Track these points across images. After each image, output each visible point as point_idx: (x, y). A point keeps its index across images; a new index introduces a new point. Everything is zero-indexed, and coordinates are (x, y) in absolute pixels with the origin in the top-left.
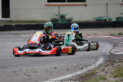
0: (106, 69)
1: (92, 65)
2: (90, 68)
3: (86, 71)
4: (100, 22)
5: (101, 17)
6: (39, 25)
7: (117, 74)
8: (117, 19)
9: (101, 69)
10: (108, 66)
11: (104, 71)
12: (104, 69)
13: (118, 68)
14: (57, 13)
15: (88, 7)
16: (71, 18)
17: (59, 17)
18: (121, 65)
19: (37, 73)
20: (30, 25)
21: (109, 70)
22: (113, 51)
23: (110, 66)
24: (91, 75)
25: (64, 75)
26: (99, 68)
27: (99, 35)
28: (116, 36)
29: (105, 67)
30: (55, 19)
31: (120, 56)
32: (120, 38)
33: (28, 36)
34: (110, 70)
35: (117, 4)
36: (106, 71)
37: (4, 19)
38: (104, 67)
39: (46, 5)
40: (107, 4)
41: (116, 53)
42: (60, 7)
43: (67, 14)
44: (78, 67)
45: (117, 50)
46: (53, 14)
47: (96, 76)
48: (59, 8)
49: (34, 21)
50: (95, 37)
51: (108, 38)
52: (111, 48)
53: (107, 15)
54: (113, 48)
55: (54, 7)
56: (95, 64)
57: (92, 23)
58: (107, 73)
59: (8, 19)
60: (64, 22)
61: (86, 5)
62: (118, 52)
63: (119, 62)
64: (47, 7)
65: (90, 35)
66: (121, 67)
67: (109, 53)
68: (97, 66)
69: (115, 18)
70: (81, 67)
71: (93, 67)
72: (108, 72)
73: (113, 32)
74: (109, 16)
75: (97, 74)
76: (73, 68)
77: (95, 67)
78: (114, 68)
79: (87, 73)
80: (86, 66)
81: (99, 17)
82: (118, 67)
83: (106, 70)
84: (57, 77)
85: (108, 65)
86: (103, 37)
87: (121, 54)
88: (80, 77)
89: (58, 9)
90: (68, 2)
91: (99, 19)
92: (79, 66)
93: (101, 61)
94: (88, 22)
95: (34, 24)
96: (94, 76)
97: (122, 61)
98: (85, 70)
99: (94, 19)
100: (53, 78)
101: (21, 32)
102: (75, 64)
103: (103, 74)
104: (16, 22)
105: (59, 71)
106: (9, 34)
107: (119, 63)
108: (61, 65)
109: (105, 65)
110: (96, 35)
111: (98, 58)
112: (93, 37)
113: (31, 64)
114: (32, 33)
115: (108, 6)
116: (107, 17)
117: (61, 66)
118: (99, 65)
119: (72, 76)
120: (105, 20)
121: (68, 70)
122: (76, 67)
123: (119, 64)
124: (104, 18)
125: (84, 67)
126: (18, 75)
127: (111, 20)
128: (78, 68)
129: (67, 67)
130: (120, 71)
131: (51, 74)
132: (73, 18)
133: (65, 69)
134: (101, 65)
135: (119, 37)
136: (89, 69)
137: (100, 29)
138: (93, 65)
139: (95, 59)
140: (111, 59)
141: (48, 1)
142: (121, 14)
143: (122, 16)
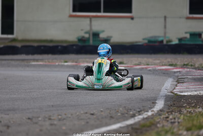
0: (171, 117)
1: (147, 111)
2: (146, 115)
3: (140, 120)
4: (153, 44)
5: (155, 37)
7: (189, 125)
8: (180, 40)
9: (163, 118)
10: (173, 113)
12: (167, 117)
13: (189, 117)
14: (88, 28)
15: (135, 20)
17: (90, 35)
18: (192, 111)
19: (65, 120)
20: (44, 46)
21: (175, 119)
22: (177, 90)
23: (175, 112)
25: (107, 125)
26: (159, 115)
27: (152, 65)
28: (178, 66)
29: (169, 115)
30: (83, 39)
31: (189, 98)
32: (186, 70)
34: (177, 120)
35: (180, 18)
36: (170, 121)
37: (5, 36)
39: (71, 16)
40: (165, 17)
42: (93, 19)
43: (103, 31)
44: (127, 113)
45: (183, 89)
46: (82, 30)
47: (158, 128)
48: (91, 21)
49: (51, 41)
50: (146, 68)
52: (173, 85)
53: (165, 33)
54: (176, 86)
55: (82, 19)
56: (152, 109)
59: (10, 36)
60: (96, 44)
61: (132, 18)
63: (188, 107)
64: (72, 19)
65: (139, 65)
67: (172, 92)
68: (156, 112)
69: (177, 38)
70: (131, 113)
71: (150, 113)
72: (174, 122)
73: (173, 60)
75: (158, 125)
76: (119, 114)
77: (153, 115)
78: (182, 116)
79: (142, 123)
80: (139, 112)
81: (152, 37)
82: (188, 115)
83: (171, 119)
84: (97, 127)
85: (171, 112)
86: (159, 68)
87: (190, 95)
90: (104, 12)
91: (153, 39)
92: (128, 111)
93: (160, 105)
94: (136, 44)
95: (51, 44)
96: (153, 127)
97: (193, 105)
98: (138, 118)
99: (144, 39)
100: (92, 129)
101: (30, 57)
102: (121, 109)
103: (168, 125)
104: (23, 41)
105: (98, 119)
106: (12, 60)
109: (168, 111)
110: (148, 65)
111: (156, 100)
112: (143, 68)
113: (52, 106)
115: (167, 19)
116: (165, 36)
117: (102, 111)
118: (158, 111)
120: (162, 41)
121: (111, 117)
122: (123, 114)
123: (189, 110)
124: (160, 39)
125: (137, 113)
126: (36, 123)
127: (170, 41)
128: (126, 115)
129: (110, 113)
130: (193, 120)
131: (87, 123)
132: (111, 37)
133: (108, 115)
134: (161, 111)
135: (184, 68)
137: (153, 56)
138: (150, 111)
139: (151, 102)
140: (175, 103)
141: (74, 10)
142: (186, 33)
143: (188, 36)
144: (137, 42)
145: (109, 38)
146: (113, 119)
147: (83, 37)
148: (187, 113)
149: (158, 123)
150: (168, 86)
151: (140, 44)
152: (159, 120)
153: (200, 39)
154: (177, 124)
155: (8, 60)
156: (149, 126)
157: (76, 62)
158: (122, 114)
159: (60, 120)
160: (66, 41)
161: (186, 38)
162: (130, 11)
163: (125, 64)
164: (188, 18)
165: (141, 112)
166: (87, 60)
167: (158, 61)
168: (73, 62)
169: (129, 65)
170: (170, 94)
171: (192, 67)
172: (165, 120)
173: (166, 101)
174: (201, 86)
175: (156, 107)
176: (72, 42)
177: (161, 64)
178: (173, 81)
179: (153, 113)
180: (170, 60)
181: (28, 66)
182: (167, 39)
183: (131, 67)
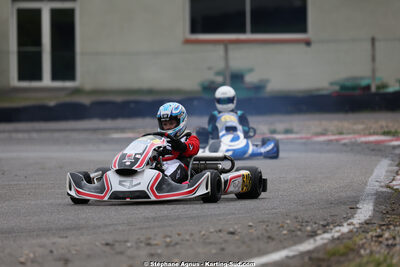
1: (341, 225)
3: (325, 241)
4: (351, 93)
5: (355, 78)
9: (372, 237)
10: (392, 227)
12: (380, 236)
14: (221, 65)
15: (313, 46)
16: (261, 81)
17: (225, 78)
19: (178, 247)
20: (137, 102)
21: (394, 238)
22: (399, 182)
23: (396, 226)
25: (261, 253)
26: (363, 232)
27: (349, 133)
29: (383, 230)
30: (213, 86)
34: (398, 238)
36: (386, 243)
37: (59, 84)
39: (187, 42)
40: (373, 40)
42: (231, 47)
43: (251, 70)
44: (300, 230)
46: (210, 68)
47: (361, 256)
48: (226, 51)
50: (337, 140)
51: (377, 143)
52: (391, 172)
53: (374, 71)
54: (397, 174)
55: (210, 47)
56: (350, 221)
58: (389, 246)
59: (68, 84)
61: (308, 43)
64: (189, 47)
65: (323, 134)
67: (388, 187)
68: (357, 226)
69: (396, 81)
70: (309, 228)
71: (345, 229)
72: (395, 245)
73: (390, 125)
74: (379, 75)
75: (362, 252)
76: (285, 232)
77: (351, 231)
79: (330, 247)
80: (324, 226)
81: (348, 79)
83: (387, 239)
85: (388, 225)
86: (364, 139)
89: (222, 53)
90: (254, 31)
91: (349, 84)
92: (302, 226)
93: (365, 212)
95: (149, 98)
96: (351, 256)
98: (322, 239)
99: (332, 84)
101: (109, 123)
102: (288, 222)
103: (380, 251)
104: (94, 92)
105: (244, 243)
106: (72, 130)
108: (250, 224)
109: (381, 223)
110: (341, 133)
111: (357, 202)
112: (331, 141)
113: (154, 219)
115: (377, 44)
116: (373, 77)
117: (250, 227)
118: (361, 224)
119: (287, 257)
120: (368, 87)
121: (269, 237)
122: (293, 231)
124: (364, 83)
125: (319, 229)
126: (122, 253)
127: (385, 86)
128: (299, 233)
129: (266, 230)
131: (223, 249)
132: (267, 81)
133: (262, 234)
134: (367, 223)
136: (336, 232)
137: (352, 116)
138: (345, 224)
139: (348, 207)
140: (395, 206)
141: (194, 30)
144: (318, 90)
146: (272, 241)
147: (213, 82)
149: (362, 246)
150: (380, 174)
151: (325, 92)
152: (364, 241)
155: (65, 130)
156: (344, 254)
158: (291, 231)
159: (168, 245)
162: (303, 29)
163: (297, 133)
165: (327, 227)
167: (360, 127)
169: (304, 135)
170: (384, 190)
172: (376, 241)
173: (377, 204)
175: (356, 215)
176: (191, 92)
177: (367, 132)
178: (391, 165)
179: (352, 227)
180: (384, 123)
181: (105, 141)
182: (378, 82)
183: (308, 138)
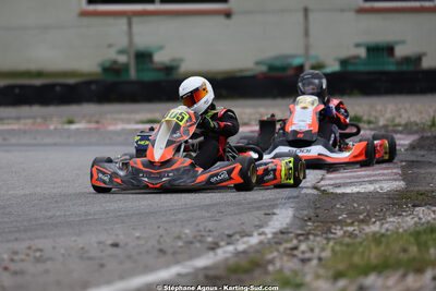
0: (303, 247)
1: (250, 235)
2: (244, 243)
3: (228, 255)
4: (280, 74)
5: (286, 57)
6: (58, 88)
7: (341, 267)
8: (344, 62)
9: (286, 249)
10: (311, 237)
11: (294, 256)
12: (296, 248)
13: (348, 245)
14: (123, 42)
15: (235, 18)
16: (174, 60)
17: (129, 57)
19: (49, 265)
20: (22, 87)
21: (312, 250)
22: (328, 182)
23: (316, 235)
24: (247, 271)
25: (148, 269)
26: (276, 243)
29: (300, 241)
30: (115, 66)
31: (354, 201)
33: (15, 126)
34: (317, 250)
35: (342, 10)
36: (300, 256)
38: (295, 242)
39: (84, 14)
40: (306, 11)
41: (339, 191)
42: (135, 20)
43: (161, 48)
44: (200, 241)
45: (342, 178)
46: (110, 46)
47: (266, 272)
48: (130, 25)
49: (39, 74)
53: (307, 48)
54: (328, 172)
55: (110, 20)
56: (261, 230)
57: (253, 78)
58: (304, 261)
60: (149, 77)
61: (228, 15)
62: (346, 185)
63: (349, 221)
64: (86, 21)
66: (359, 240)
67: (315, 188)
68: (270, 236)
69: (336, 59)
70: (210, 239)
71: (254, 240)
72: (309, 260)
74: (313, 52)
75: (271, 268)
76: (180, 244)
77: (261, 243)
78: (331, 243)
79: (231, 262)
80: (229, 236)
81: (277, 58)
82: (347, 240)
83: (303, 252)
84: (122, 277)
85: (308, 234)
87: (358, 193)
88: (207, 277)
89: (125, 27)
91: (278, 63)
92: (202, 236)
93: (283, 217)
94: (239, 74)
95: (38, 82)
96: (257, 273)
97: (361, 217)
98: (225, 252)
99: (257, 63)
100: (109, 282)
102: (187, 231)
103: (290, 265)
105: (129, 257)
107: (352, 224)
108: (137, 234)
109: (299, 232)
111: (274, 206)
113: (25, 231)
114: (29, 118)
115: (312, 16)
116: (307, 55)
117: (138, 238)
118: (275, 234)
119: (179, 275)
120: (301, 67)
121: (161, 251)
122: (191, 243)
123: (350, 229)
124: (297, 62)
125: (222, 240)
127: (321, 66)
128: (198, 245)
129: (159, 242)
130: (352, 254)
131: (102, 266)
132: (181, 60)
133: (153, 247)
134: (282, 233)
136: (241, 247)
137: (279, 102)
138: (255, 234)
139: (262, 212)
140: (320, 212)
142: (358, 45)
143: (362, 52)
144: (241, 71)
145: (174, 64)
146: (164, 254)
147: (115, 62)
148: (343, 236)
149: (271, 262)
152: (270, 256)
153: (391, 60)
154: (315, 262)
157: (97, 122)
158: (188, 243)
159: (38, 261)
160: (72, 74)
161: (356, 57)
164: (361, 11)
165: (233, 238)
166: (123, 116)
168: (89, 122)
170: (310, 191)
171: (372, 126)
172: (289, 255)
173: (297, 209)
174: (385, 172)
175: (271, 223)
176: (90, 74)
182: (313, 61)
